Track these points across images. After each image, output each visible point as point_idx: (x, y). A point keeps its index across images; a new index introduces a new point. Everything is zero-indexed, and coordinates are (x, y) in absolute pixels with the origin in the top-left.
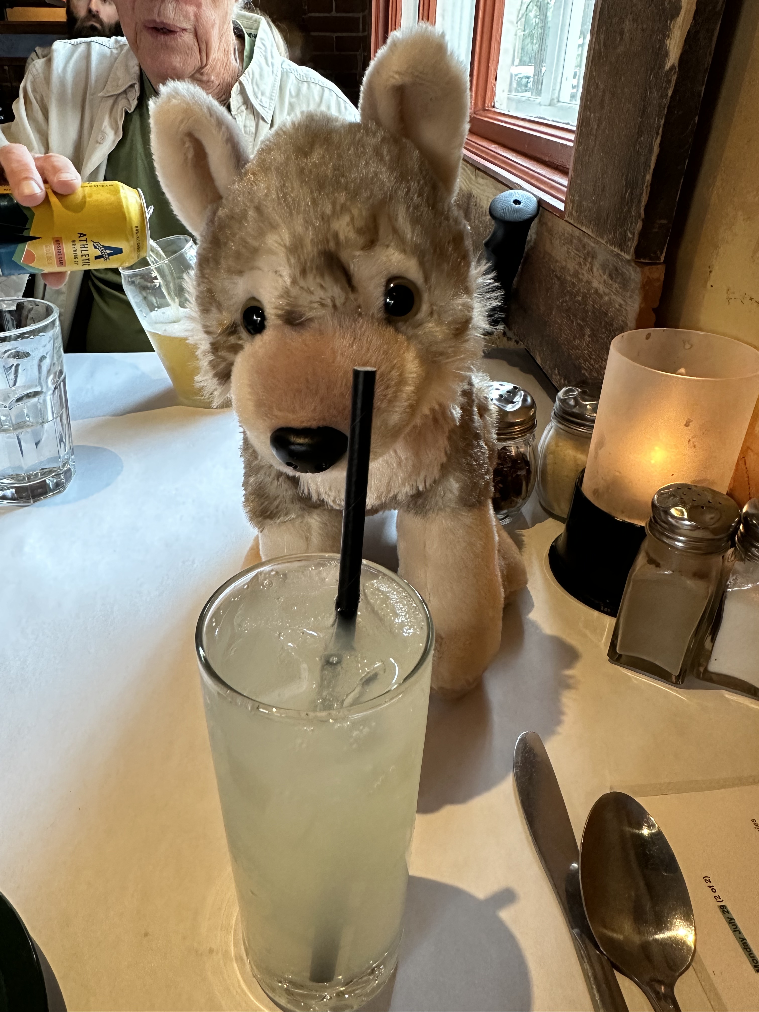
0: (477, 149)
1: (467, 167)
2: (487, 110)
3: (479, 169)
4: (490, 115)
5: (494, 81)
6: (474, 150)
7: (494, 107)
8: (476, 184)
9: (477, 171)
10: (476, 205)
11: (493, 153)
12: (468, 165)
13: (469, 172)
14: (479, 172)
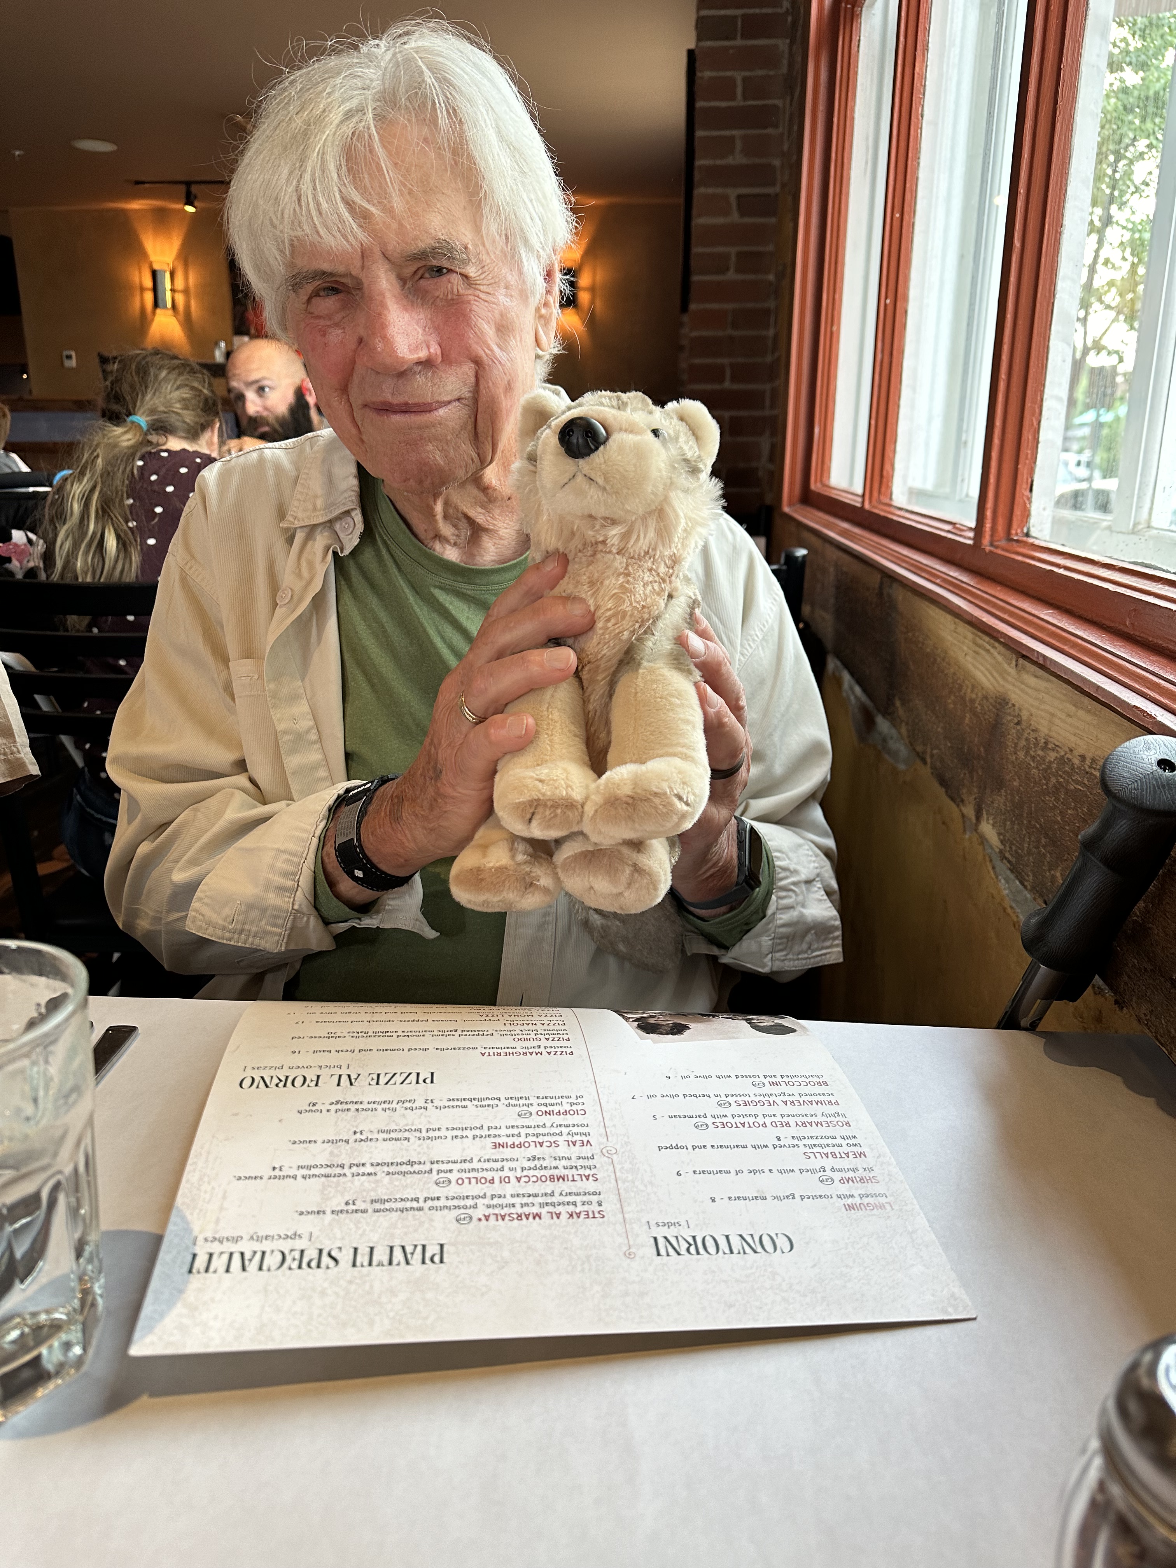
0: (1011, 614)
1: (994, 647)
2: (1017, 541)
3: (1024, 657)
4: (1022, 550)
5: (1027, 493)
6: (1006, 617)
7: (1027, 535)
8: (1018, 684)
9: (1021, 661)
10: (1018, 723)
11: (1053, 629)
12: (997, 644)
13: (1000, 658)
14: (1026, 663)
